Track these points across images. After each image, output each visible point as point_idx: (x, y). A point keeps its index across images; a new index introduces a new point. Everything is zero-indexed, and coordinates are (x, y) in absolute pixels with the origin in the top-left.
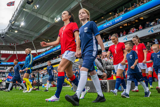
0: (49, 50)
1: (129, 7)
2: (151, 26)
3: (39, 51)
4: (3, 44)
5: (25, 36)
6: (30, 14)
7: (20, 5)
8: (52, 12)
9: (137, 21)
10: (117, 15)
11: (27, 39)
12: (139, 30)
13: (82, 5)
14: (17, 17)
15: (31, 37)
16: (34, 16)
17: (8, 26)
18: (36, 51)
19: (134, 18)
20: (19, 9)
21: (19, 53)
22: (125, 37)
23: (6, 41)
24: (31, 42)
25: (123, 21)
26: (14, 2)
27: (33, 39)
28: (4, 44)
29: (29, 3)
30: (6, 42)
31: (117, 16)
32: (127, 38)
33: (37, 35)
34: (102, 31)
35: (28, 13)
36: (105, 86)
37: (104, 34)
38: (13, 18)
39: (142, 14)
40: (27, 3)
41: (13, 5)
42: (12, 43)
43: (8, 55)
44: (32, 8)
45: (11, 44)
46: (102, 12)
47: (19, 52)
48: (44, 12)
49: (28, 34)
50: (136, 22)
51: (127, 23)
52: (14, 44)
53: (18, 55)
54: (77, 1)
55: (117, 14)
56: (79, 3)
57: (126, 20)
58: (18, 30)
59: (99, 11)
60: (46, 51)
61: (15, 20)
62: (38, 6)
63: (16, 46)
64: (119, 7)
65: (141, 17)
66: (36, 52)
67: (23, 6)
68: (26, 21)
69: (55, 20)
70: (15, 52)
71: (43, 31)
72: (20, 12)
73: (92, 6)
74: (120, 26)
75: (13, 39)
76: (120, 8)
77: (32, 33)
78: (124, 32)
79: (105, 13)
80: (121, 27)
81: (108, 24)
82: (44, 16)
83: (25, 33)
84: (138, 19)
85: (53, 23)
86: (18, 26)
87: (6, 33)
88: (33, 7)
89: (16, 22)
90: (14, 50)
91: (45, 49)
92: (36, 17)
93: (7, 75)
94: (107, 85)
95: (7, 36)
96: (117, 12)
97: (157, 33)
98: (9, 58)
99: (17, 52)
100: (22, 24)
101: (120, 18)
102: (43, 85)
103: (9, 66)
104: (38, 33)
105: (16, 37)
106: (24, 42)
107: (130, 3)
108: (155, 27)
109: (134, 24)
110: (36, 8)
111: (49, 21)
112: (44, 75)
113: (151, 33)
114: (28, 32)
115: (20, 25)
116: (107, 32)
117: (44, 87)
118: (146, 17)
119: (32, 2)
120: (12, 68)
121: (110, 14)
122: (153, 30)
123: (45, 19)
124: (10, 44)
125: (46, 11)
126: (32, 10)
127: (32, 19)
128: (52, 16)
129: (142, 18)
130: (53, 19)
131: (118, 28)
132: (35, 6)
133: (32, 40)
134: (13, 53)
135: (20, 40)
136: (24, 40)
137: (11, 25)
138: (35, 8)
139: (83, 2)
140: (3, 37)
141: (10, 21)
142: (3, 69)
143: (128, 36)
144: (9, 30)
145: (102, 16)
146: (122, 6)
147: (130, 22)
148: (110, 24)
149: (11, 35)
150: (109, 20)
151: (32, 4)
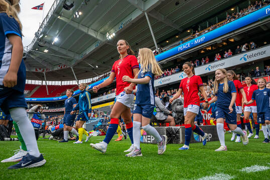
0: (97, 81)
1: (215, 23)
5: (61, 58)
6: (69, 25)
7: (52, 9)
8: (102, 25)
9: (225, 43)
10: (198, 34)
11: (63, 64)
13: (148, 16)
14: (47, 27)
15: (70, 60)
16: (74, 28)
17: (33, 42)
18: (78, 82)
19: (221, 39)
20: (50, 15)
21: (50, 84)
22: (207, 66)
23: (30, 65)
24: (70, 68)
25: (205, 43)
26: (43, 4)
27: (73, 63)
29: (67, 7)
31: (198, 35)
32: (210, 67)
33: (79, 58)
34: (176, 56)
35: (66, 23)
36: (177, 134)
37: (178, 61)
38: (41, 30)
39: (233, 33)
40: (64, 7)
42: (40, 69)
43: (33, 86)
44: (71, 16)
45: (38, 70)
46: (178, 28)
48: (91, 23)
49: (65, 55)
50: (223, 45)
51: (212, 46)
52: (42, 70)
53: (49, 86)
54: (141, 10)
55: (198, 32)
56: (144, 12)
57: (210, 43)
58: (49, 49)
59: (172, 26)
60: (93, 82)
61: (44, 33)
62: (80, 13)
63: (46, 73)
65: (231, 38)
66: (77, 84)
67: (57, 12)
68: (60, 36)
69: (107, 36)
70: (44, 82)
71: (88, 52)
72: (53, 21)
73: (163, 19)
74: (202, 50)
75: (40, 62)
76: (203, 24)
77: (71, 55)
78: (207, 59)
79: (181, 30)
80: (202, 52)
81: (184, 47)
82: (90, 30)
83: (61, 54)
84: (227, 41)
85: (104, 41)
86: (49, 42)
87: (30, 52)
88: (73, 15)
89: (46, 36)
90: (43, 80)
91: (91, 79)
92: (78, 30)
93: (30, 117)
94: (179, 134)
95: (32, 56)
96: (197, 30)
97: (251, 63)
98: (34, 91)
99: (47, 82)
100: (56, 40)
101: (202, 38)
104: (81, 55)
105: (44, 59)
106: (59, 68)
107: (217, 18)
108: (249, 53)
109: (221, 48)
110: (78, 16)
111: (98, 38)
113: (243, 62)
114: (64, 52)
115: (52, 41)
116: (183, 58)
118: (237, 39)
119: (72, 6)
120: (39, 108)
121: (189, 31)
122: (246, 57)
123: (92, 34)
124: (36, 70)
125: (93, 23)
126: (71, 19)
128: (102, 30)
129: (232, 40)
130: (104, 34)
131: (198, 51)
132: (77, 13)
133: (71, 65)
134: (40, 84)
135: (52, 64)
136: (59, 65)
137: (38, 40)
138: (76, 16)
139: (149, 12)
140: (25, 59)
141: (36, 34)
143: (212, 64)
144: (34, 48)
145: (177, 35)
146: (205, 20)
147: (215, 45)
148: (187, 46)
149: (38, 56)
150: (187, 41)
151: (71, 9)
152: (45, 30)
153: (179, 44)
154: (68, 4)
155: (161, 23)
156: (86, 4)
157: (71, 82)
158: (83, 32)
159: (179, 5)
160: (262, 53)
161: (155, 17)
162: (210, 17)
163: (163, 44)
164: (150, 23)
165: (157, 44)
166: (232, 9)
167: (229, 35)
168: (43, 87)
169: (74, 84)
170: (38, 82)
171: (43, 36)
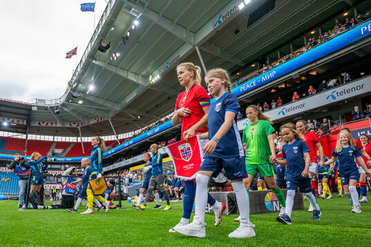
0: (139, 134)
1: (289, 53)
2: (330, 87)
3: (121, 136)
4: (58, 125)
5: (98, 109)
6: (105, 70)
7: (86, 53)
8: (144, 66)
9: (303, 78)
10: (266, 68)
11: (101, 116)
12: (307, 95)
13: (200, 50)
14: (82, 74)
15: (108, 111)
16: (112, 72)
17: (66, 92)
18: (117, 137)
19: (299, 73)
20: (84, 60)
21: (86, 141)
22: (280, 109)
24: (108, 121)
25: (277, 79)
26: (76, 49)
27: (111, 115)
29: (102, 49)
30: (63, 120)
31: (266, 70)
32: (284, 111)
33: (118, 108)
35: (101, 67)
38: (75, 78)
39: (315, 64)
40: (99, 49)
42: (75, 124)
43: (67, 144)
44: (107, 59)
45: (72, 124)
46: (238, 62)
47: (86, 138)
48: (130, 65)
49: (101, 106)
50: (302, 80)
51: (286, 83)
53: (85, 143)
54: (191, 44)
55: (266, 66)
56: (194, 46)
57: (283, 78)
58: (83, 99)
59: (231, 61)
60: (135, 136)
61: (78, 81)
62: (118, 55)
63: (82, 128)
64: (270, 52)
65: (311, 71)
66: (116, 139)
67: (92, 56)
68: (96, 83)
69: (150, 79)
70: (79, 138)
71: (128, 100)
72: (87, 66)
73: (219, 53)
74: (272, 88)
75: (74, 115)
76: (272, 55)
77: (109, 105)
78: (279, 100)
79: (243, 65)
80: (273, 91)
81: (248, 86)
82: (129, 73)
83: (97, 104)
84: (307, 74)
85: (147, 85)
86: (83, 92)
87: (63, 105)
88: (109, 57)
89: (80, 85)
90: (78, 136)
91: (133, 133)
92: (116, 75)
93: (64, 181)
95: (66, 109)
96: (265, 63)
97: (342, 101)
98: (69, 149)
99: (83, 138)
100: (92, 88)
101: (272, 73)
102: (129, 198)
103: (70, 164)
104: (120, 105)
105: (78, 111)
106: (96, 121)
107: (291, 46)
108: (339, 89)
109: (299, 84)
110: (115, 59)
111: (140, 82)
113: (331, 101)
114: (101, 102)
115: (86, 90)
116: (247, 101)
117: (130, 201)
118: (321, 71)
119: (108, 46)
120: (74, 170)
121: (253, 66)
122: (335, 94)
123: (132, 78)
124: (70, 125)
125: (133, 64)
126: (107, 62)
127: (108, 79)
128: (144, 73)
129: (314, 73)
130: (146, 77)
131: (268, 91)
132: (114, 55)
133: (109, 117)
134: (75, 141)
135: (88, 117)
136: (95, 117)
137: (72, 89)
138: (113, 58)
139: (201, 46)
140: (58, 113)
141: (69, 83)
142: (59, 169)
143: (288, 106)
144: (67, 99)
145: (238, 71)
146: (274, 50)
147: (291, 81)
148: (252, 84)
149: (72, 108)
150: (251, 78)
151: (107, 51)
152: (79, 78)
153: (241, 83)
154: (104, 45)
155: (217, 58)
156: (124, 42)
157: (110, 137)
158: (122, 77)
159: (238, 34)
160: (358, 88)
161: (209, 51)
162: (282, 46)
164: (203, 58)
166: (313, 32)
167: (309, 67)
168: (78, 145)
169: (113, 139)
170: (72, 139)
171: (77, 85)
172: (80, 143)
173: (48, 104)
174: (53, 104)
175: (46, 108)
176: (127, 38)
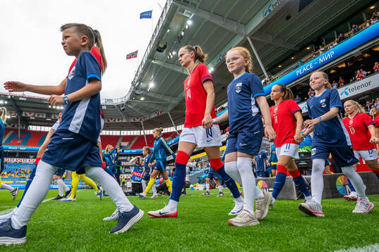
1: (347, 31)
3: (180, 128)
5: (157, 104)
6: (163, 68)
7: (146, 55)
9: (366, 55)
10: (323, 49)
11: (160, 110)
12: (373, 72)
13: (252, 40)
14: (143, 74)
15: (167, 105)
16: (169, 69)
17: (130, 91)
18: (176, 128)
19: (360, 50)
20: (144, 62)
21: (148, 133)
22: (343, 89)
24: (167, 114)
25: (336, 59)
26: (137, 52)
27: (170, 108)
28: (124, 121)
29: (160, 50)
30: (128, 116)
31: (323, 51)
32: (347, 91)
33: (175, 102)
34: (294, 83)
35: (160, 66)
37: (298, 89)
38: (137, 78)
40: (158, 50)
41: (136, 56)
43: (133, 137)
44: (165, 58)
45: (136, 119)
46: (292, 47)
47: (148, 131)
49: (160, 100)
50: (365, 58)
51: (346, 62)
52: (140, 119)
53: (147, 136)
54: (242, 35)
55: (323, 47)
56: (245, 37)
57: (343, 58)
58: (145, 96)
59: (285, 46)
61: (140, 81)
62: (174, 53)
63: (144, 122)
64: (325, 33)
65: (375, 47)
66: (175, 130)
67: (151, 57)
68: (156, 81)
70: (142, 131)
72: (148, 67)
73: (271, 40)
74: (331, 69)
75: (137, 110)
76: (328, 36)
77: (167, 99)
78: (341, 80)
79: (297, 49)
80: (333, 71)
81: (304, 69)
83: (157, 100)
84: (370, 51)
86: (145, 89)
87: (128, 102)
88: (166, 56)
89: (142, 83)
90: (141, 129)
92: (173, 71)
93: (132, 170)
95: (130, 106)
96: (321, 44)
98: (133, 142)
99: (145, 131)
100: (152, 85)
101: (330, 54)
102: (191, 186)
103: (134, 155)
104: (177, 98)
105: (141, 107)
106: (156, 115)
107: (349, 23)
109: (361, 62)
110: (172, 57)
112: (191, 169)
114: (160, 97)
115: (147, 87)
116: (305, 84)
117: (192, 188)
119: (165, 47)
121: (308, 48)
124: (134, 120)
126: (165, 61)
127: (166, 77)
132: (170, 54)
133: (168, 111)
134: (139, 134)
135: (149, 112)
136: (155, 112)
137: (134, 88)
138: (170, 57)
139: (253, 36)
140: (123, 110)
141: (132, 83)
142: (126, 161)
143: (351, 86)
144: (131, 98)
145: (292, 55)
146: (331, 30)
147: (352, 59)
148: (309, 67)
149: (135, 105)
150: (307, 61)
151: (165, 51)
152: (141, 78)
153: (297, 67)
154: (161, 46)
155: (270, 45)
156: (180, 42)
157: (169, 129)
158: (178, 72)
159: (290, 20)
161: (260, 40)
162: (341, 23)
163: (273, 70)
164: (255, 47)
165: (267, 71)
166: (372, 7)
167: (372, 43)
168: (141, 137)
169: (172, 131)
170: (136, 133)
171: (139, 84)
172: (143, 136)
173: (115, 102)
174: (119, 102)
175: (113, 107)
176: (182, 37)
